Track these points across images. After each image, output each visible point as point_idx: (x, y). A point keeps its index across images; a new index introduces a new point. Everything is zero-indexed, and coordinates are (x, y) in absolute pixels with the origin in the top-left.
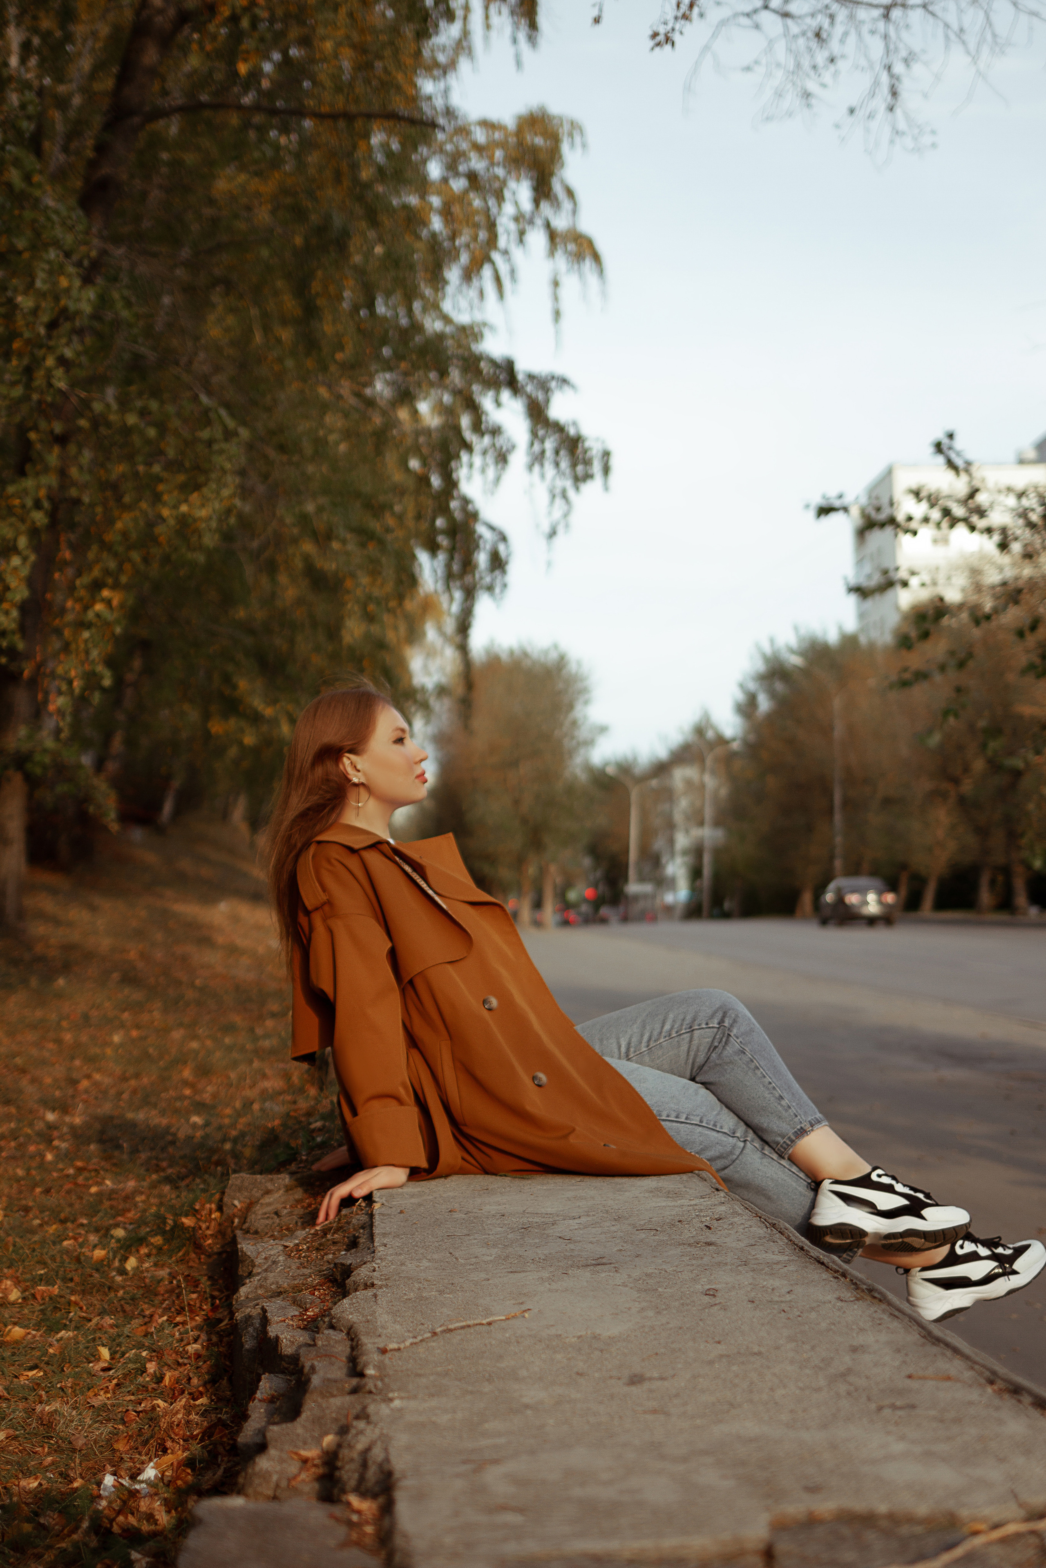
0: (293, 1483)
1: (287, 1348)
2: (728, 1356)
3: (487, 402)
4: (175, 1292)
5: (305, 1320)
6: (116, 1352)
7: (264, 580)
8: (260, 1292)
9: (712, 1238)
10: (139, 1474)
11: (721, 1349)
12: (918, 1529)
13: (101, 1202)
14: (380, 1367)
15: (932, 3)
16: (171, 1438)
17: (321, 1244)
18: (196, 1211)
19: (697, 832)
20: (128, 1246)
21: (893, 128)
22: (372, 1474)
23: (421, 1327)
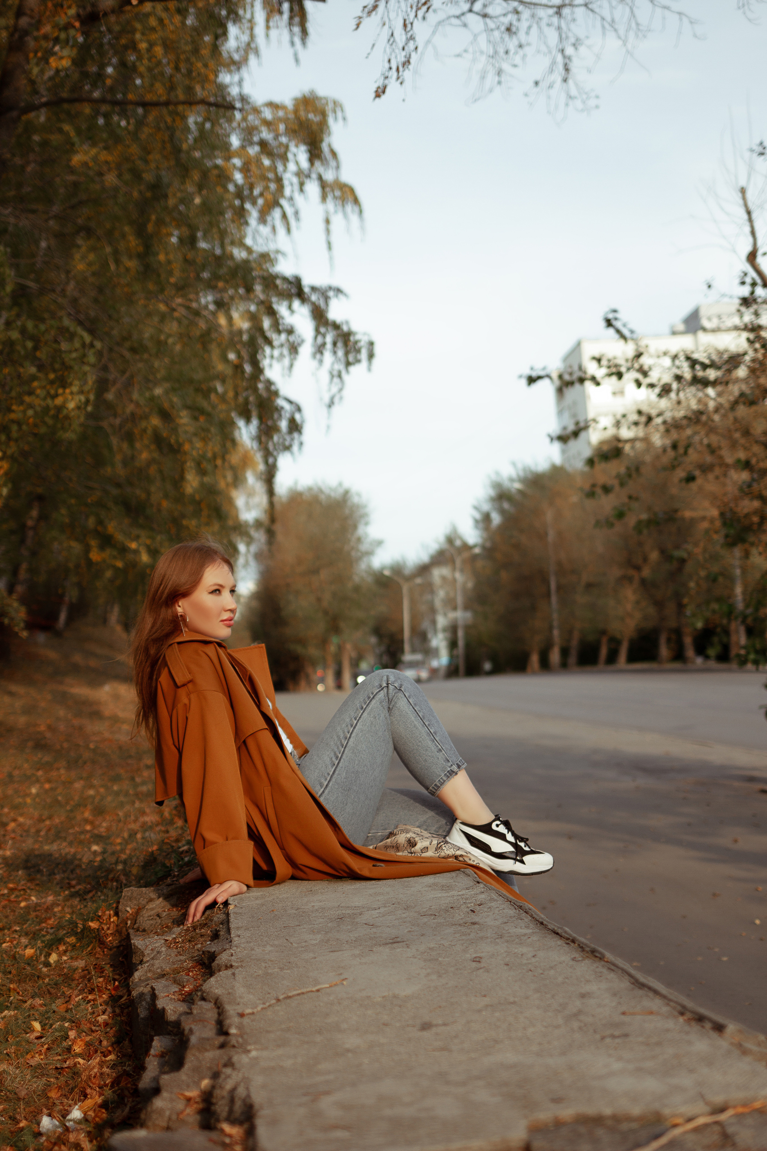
0: (181, 1116)
1: (171, 1016)
2: (491, 1006)
3: (282, 309)
4: (87, 976)
5: (183, 994)
6: (45, 1025)
7: (125, 446)
8: (149, 975)
9: (476, 919)
10: (68, 1115)
11: (487, 1001)
12: (634, 1125)
13: (29, 913)
14: (240, 1027)
15: (591, 3)
16: (90, 1087)
17: (192, 937)
18: (100, 916)
19: (452, 615)
20: (51, 945)
21: (568, 95)
22: (238, 1106)
23: (268, 996)
